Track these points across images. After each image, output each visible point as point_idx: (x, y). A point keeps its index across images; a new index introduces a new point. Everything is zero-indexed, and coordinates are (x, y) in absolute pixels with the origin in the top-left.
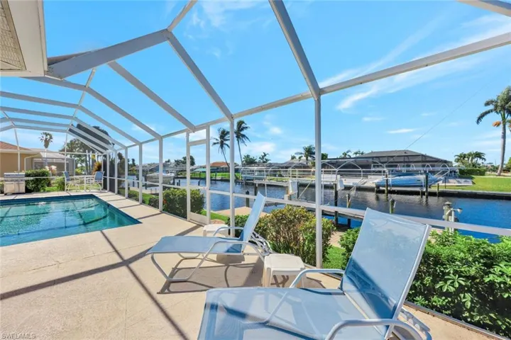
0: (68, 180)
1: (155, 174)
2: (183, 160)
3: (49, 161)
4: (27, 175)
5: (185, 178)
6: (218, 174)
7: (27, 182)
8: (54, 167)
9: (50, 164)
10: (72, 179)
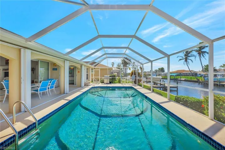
0: (122, 79)
1: (150, 77)
2: (158, 70)
3: (115, 71)
4: (110, 77)
5: (167, 79)
6: (182, 77)
7: (110, 79)
8: (116, 73)
9: (115, 72)
10: (123, 79)
